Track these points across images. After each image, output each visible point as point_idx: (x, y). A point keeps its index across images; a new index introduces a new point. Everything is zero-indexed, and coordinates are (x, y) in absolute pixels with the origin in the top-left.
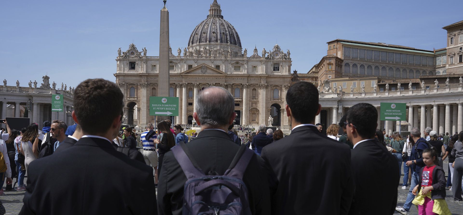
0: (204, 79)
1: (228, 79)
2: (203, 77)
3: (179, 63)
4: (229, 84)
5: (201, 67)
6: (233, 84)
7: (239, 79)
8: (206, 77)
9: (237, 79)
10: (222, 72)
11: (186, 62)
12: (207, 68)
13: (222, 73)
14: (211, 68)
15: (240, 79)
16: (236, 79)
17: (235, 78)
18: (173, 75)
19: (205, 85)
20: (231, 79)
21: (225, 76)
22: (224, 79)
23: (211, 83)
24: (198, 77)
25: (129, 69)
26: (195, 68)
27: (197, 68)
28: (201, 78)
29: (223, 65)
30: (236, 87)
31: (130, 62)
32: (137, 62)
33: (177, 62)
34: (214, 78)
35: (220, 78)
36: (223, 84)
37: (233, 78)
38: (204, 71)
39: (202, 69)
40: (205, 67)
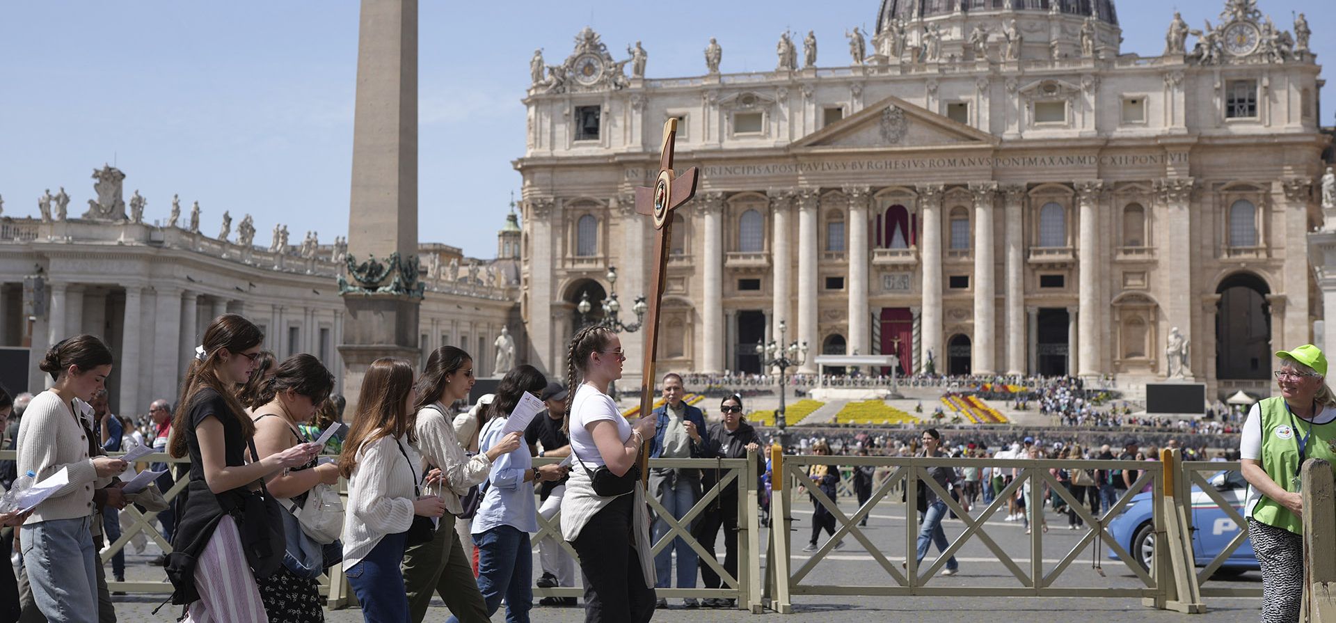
0: (893, 165)
1: (1007, 162)
2: (891, 159)
3: (783, 100)
4: (1013, 188)
5: (881, 113)
6: (1030, 187)
7: (1056, 160)
8: (902, 159)
9: (1047, 160)
10: (977, 131)
11: (814, 94)
12: (908, 117)
13: (977, 136)
14: (925, 116)
15: (1064, 160)
16: (1043, 160)
17: (1039, 159)
18: (757, 154)
19: (902, 194)
20: (1021, 162)
21: (992, 152)
22: (985, 166)
23: (928, 184)
24: (866, 162)
25: (573, 138)
26: (852, 122)
27: (861, 118)
28: (879, 165)
29: (981, 102)
30: (1047, 201)
31: (578, 109)
32: (606, 108)
33: (776, 96)
34: (941, 163)
35: (966, 161)
36: (984, 185)
37: (1027, 160)
38: (893, 132)
39: (886, 124)
40: (900, 111)
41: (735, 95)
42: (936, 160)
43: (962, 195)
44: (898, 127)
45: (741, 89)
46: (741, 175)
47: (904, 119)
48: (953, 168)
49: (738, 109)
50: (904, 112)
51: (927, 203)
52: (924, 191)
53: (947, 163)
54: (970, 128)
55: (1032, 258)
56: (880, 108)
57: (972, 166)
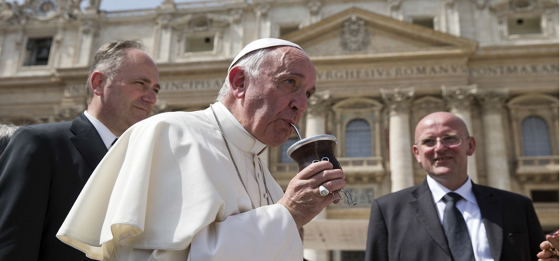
0: (355, 75)
1: (482, 71)
2: (353, 68)
3: (237, 22)
4: (492, 95)
5: (342, 25)
6: (513, 96)
7: (539, 67)
8: (364, 68)
9: (529, 68)
10: (448, 35)
11: (270, 14)
12: (371, 29)
13: (450, 41)
14: (391, 25)
15: (549, 68)
16: (524, 69)
17: (519, 68)
18: (206, 67)
19: (364, 106)
20: (498, 70)
21: (465, 59)
22: (459, 72)
23: (396, 90)
24: (325, 72)
25: (21, 64)
26: (311, 33)
27: (319, 29)
28: (339, 75)
29: (450, 17)
30: (528, 114)
31: (31, 40)
32: (58, 37)
33: (230, 19)
34: (409, 72)
35: (437, 68)
36: (461, 90)
37: (505, 69)
38: (355, 42)
39: (347, 36)
40: (362, 23)
41: (188, 18)
42: (403, 68)
43: (432, 105)
44: (360, 37)
45: (194, 13)
46: (189, 89)
47: (366, 31)
48: (422, 75)
49: (189, 33)
50: (367, 23)
51: (396, 110)
52: (391, 98)
53: (415, 71)
54: (440, 33)
55: (522, 169)
56: (340, 20)
57: (444, 74)
